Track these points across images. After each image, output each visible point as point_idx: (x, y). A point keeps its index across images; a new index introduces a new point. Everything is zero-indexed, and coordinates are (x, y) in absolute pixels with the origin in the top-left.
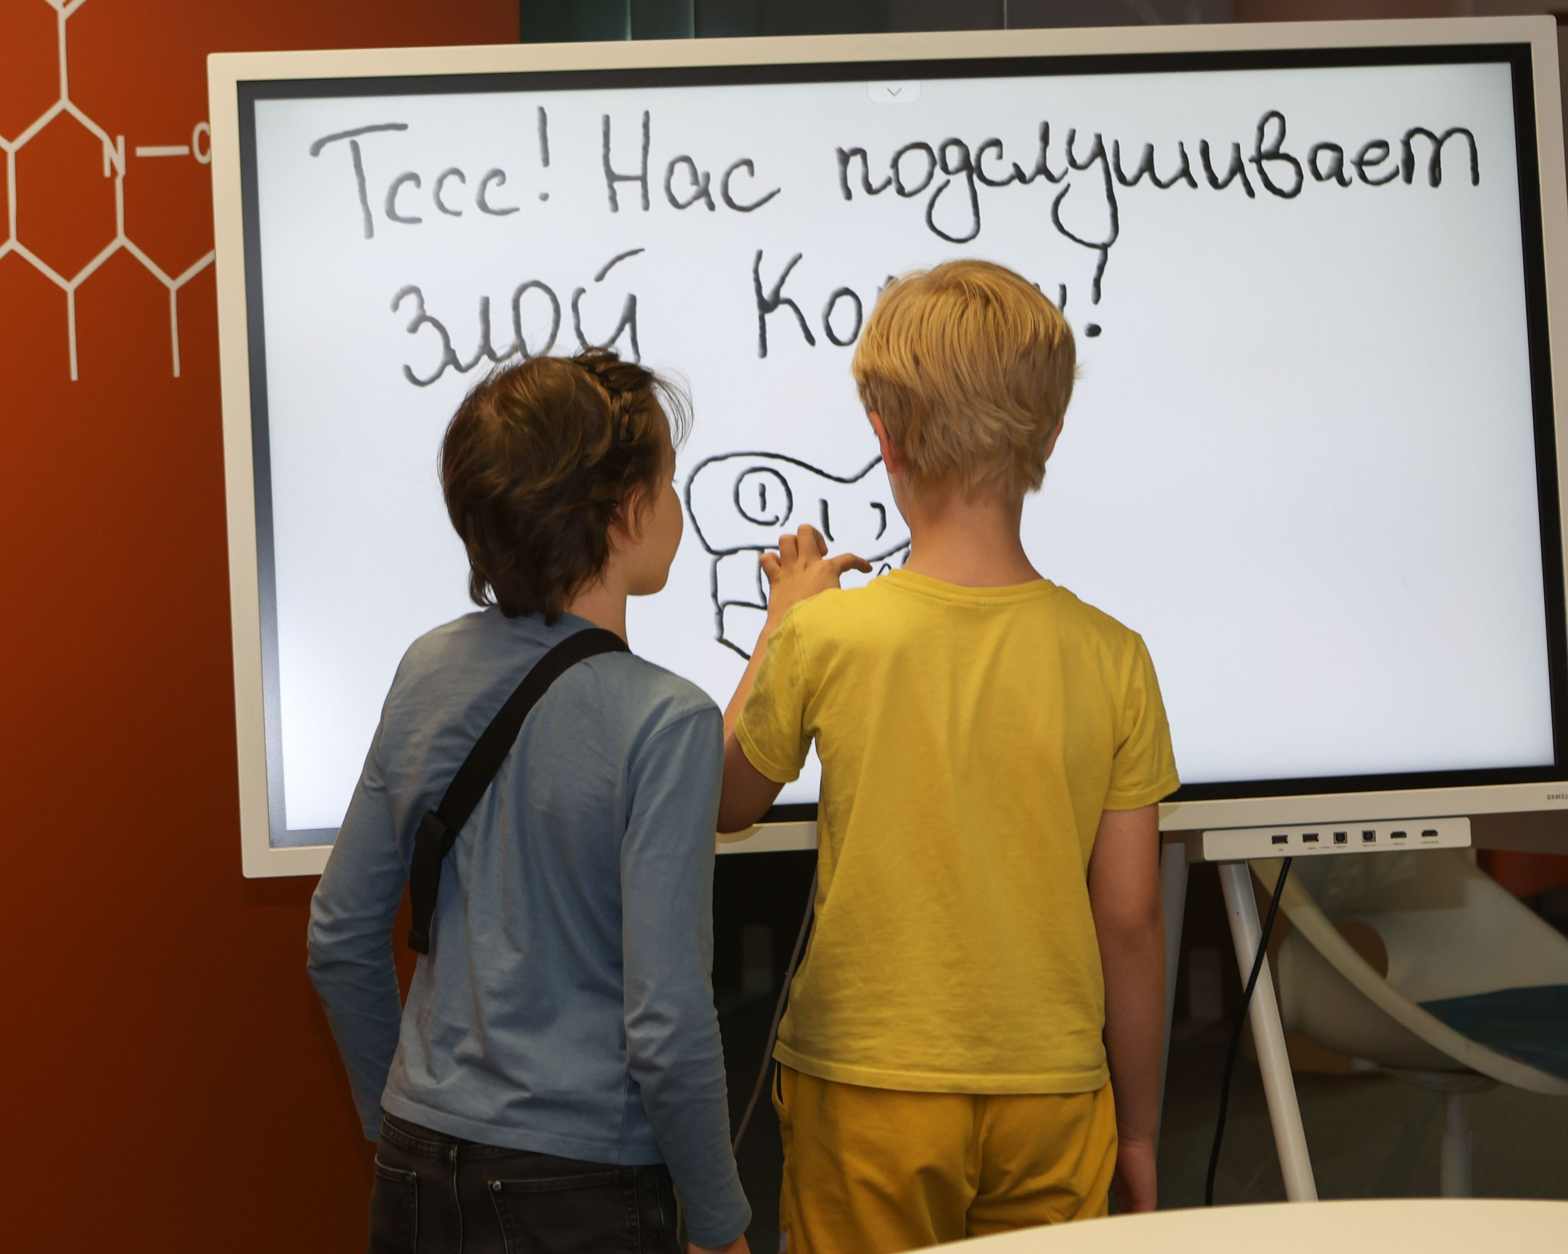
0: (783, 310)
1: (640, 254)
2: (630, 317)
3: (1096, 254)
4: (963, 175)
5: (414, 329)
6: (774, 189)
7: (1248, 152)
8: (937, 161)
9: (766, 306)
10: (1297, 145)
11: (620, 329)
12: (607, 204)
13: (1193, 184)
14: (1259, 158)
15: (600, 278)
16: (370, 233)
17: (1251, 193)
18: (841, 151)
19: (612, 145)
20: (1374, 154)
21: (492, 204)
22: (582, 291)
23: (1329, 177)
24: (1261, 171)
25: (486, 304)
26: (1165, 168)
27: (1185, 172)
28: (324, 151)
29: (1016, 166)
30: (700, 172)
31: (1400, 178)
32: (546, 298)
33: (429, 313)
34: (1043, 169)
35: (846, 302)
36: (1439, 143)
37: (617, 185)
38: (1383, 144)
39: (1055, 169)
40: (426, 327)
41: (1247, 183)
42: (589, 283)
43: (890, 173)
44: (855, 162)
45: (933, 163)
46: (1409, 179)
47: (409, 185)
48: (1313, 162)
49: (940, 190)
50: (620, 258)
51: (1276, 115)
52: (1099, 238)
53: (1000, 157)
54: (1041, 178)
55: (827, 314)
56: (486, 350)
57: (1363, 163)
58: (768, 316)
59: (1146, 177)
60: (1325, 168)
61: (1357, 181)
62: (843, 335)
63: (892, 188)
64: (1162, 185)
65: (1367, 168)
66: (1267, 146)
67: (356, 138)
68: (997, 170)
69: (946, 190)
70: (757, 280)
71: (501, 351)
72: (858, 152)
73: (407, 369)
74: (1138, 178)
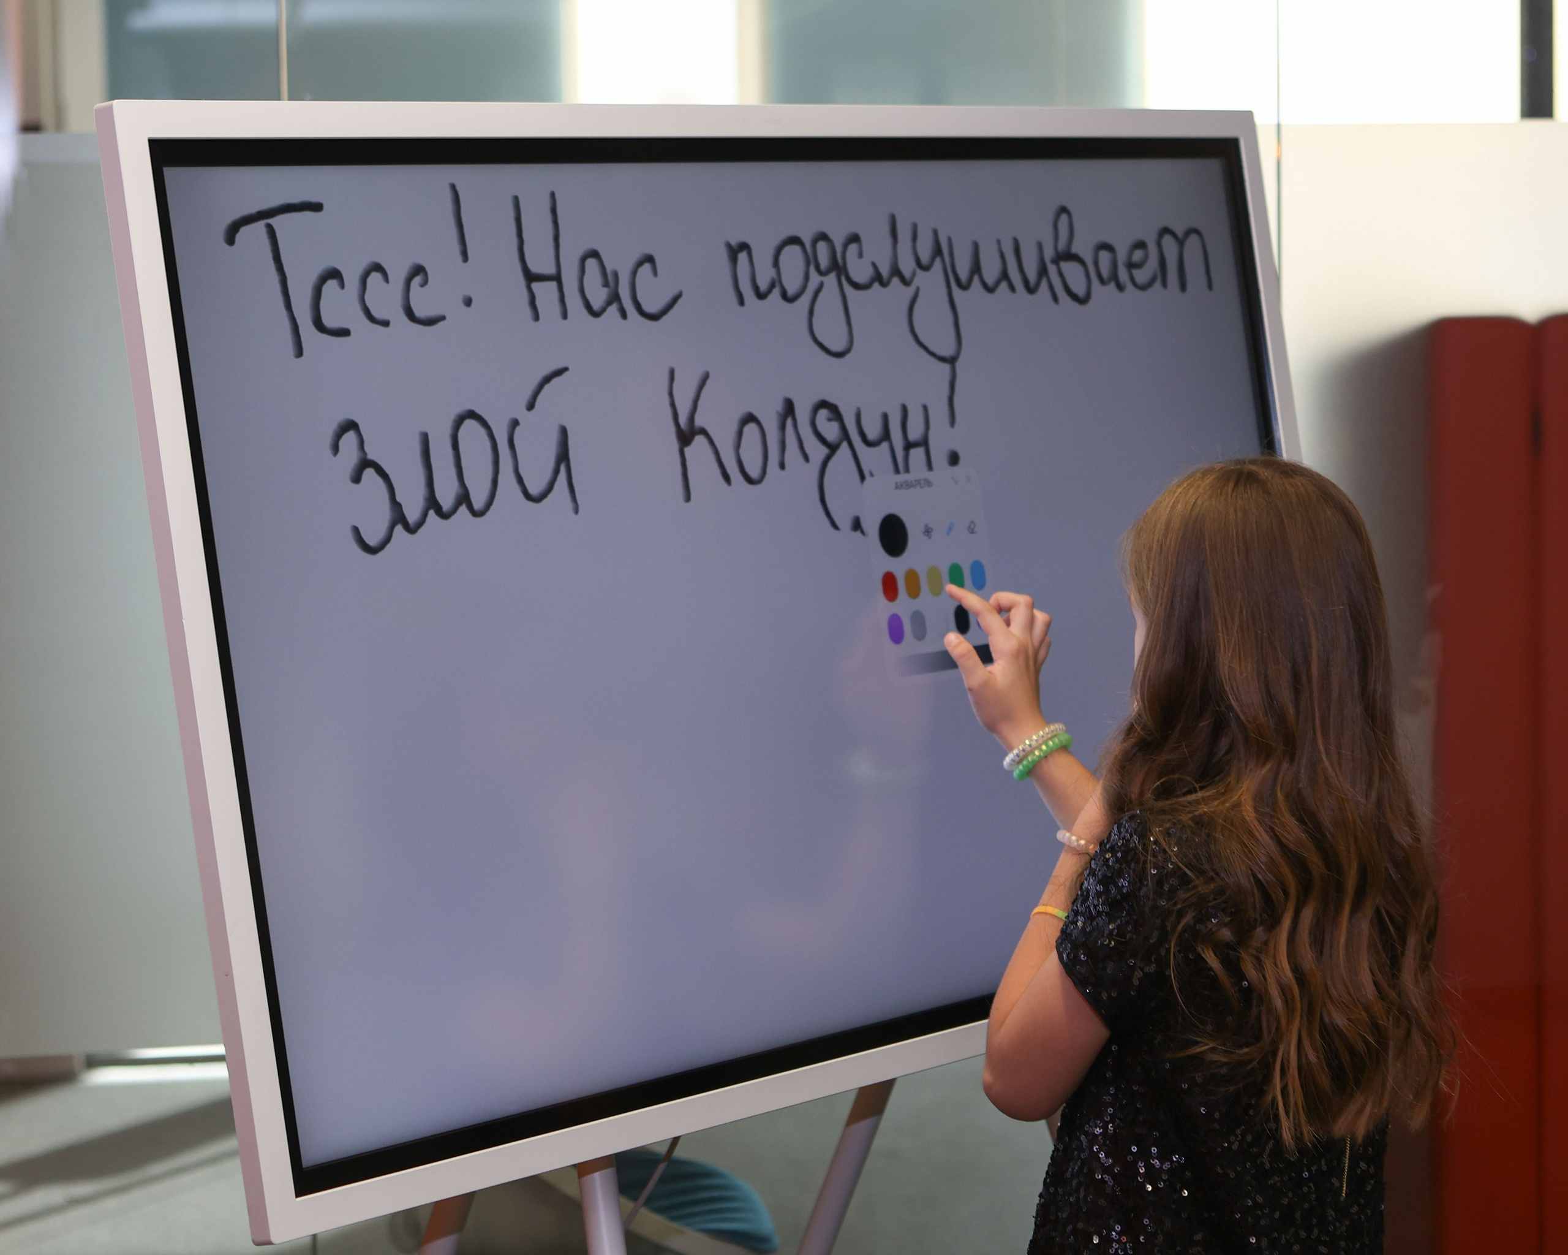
0: (699, 440)
1: (566, 374)
2: (563, 456)
3: (947, 367)
4: (833, 276)
5: (357, 479)
6: (675, 292)
7: (1049, 254)
8: (811, 260)
9: (685, 437)
10: (1083, 247)
11: (556, 472)
12: (528, 311)
13: (1012, 288)
14: (1056, 261)
15: (531, 406)
16: (299, 353)
17: (1055, 299)
18: (729, 246)
19: (525, 236)
20: (1138, 255)
21: (419, 313)
22: (515, 423)
23: (1109, 281)
24: (1061, 274)
25: (425, 440)
26: (991, 272)
27: (1005, 276)
28: (238, 237)
29: (874, 265)
30: (609, 270)
31: (1158, 284)
32: (482, 431)
33: (370, 457)
34: (896, 272)
35: (751, 429)
36: (1181, 243)
37: (535, 286)
38: (1141, 245)
39: (907, 271)
40: (369, 473)
41: (1051, 288)
42: (522, 415)
43: (772, 272)
44: (743, 257)
45: (808, 264)
46: (1164, 284)
47: (331, 285)
48: (1096, 263)
49: (817, 293)
50: (547, 380)
51: (1063, 210)
52: (948, 350)
53: (861, 255)
54: (895, 281)
55: (738, 446)
56: (432, 503)
57: (1131, 266)
58: (687, 450)
59: (976, 279)
60: (1105, 271)
61: (1129, 287)
62: (754, 471)
63: (776, 292)
64: (990, 289)
65: (1135, 272)
66: (1062, 245)
67: (271, 221)
68: (860, 271)
69: (821, 295)
70: (673, 405)
71: (446, 503)
72: (744, 247)
73: (356, 530)
74: (970, 280)
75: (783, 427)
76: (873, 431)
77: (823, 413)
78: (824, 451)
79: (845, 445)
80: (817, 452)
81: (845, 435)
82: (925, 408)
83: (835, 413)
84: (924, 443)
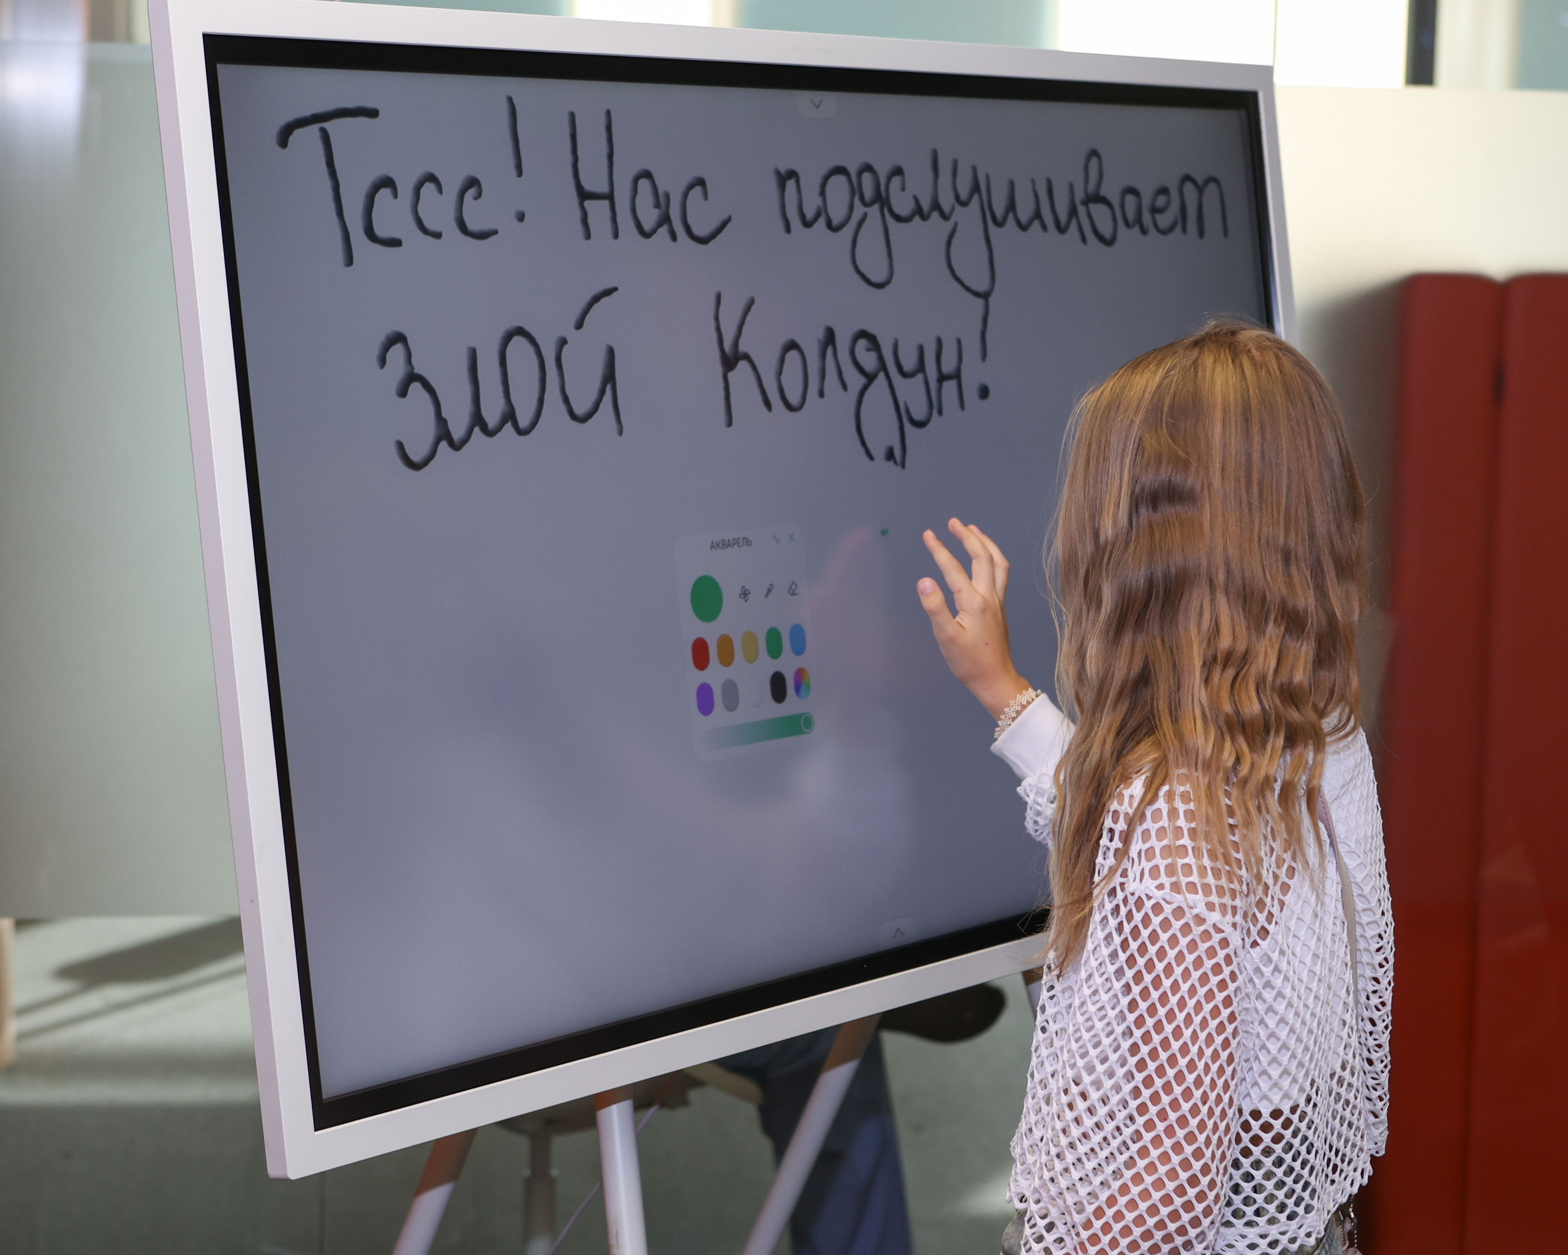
0: (743, 365)
1: (615, 295)
2: (609, 377)
3: (980, 302)
4: (876, 207)
5: (403, 392)
6: (725, 217)
7: (1079, 195)
8: (856, 191)
9: (729, 361)
10: (1111, 191)
11: (602, 392)
12: (579, 229)
13: (1044, 227)
14: (1086, 202)
15: (579, 325)
16: (349, 261)
17: (1084, 239)
18: (778, 172)
19: (579, 153)
20: (1161, 201)
21: (472, 225)
22: (563, 342)
23: (1134, 225)
24: (1089, 216)
25: (473, 355)
26: (1025, 210)
27: (1038, 215)
28: (292, 139)
29: (916, 199)
30: (661, 191)
31: (1178, 229)
32: (531, 349)
33: (417, 370)
34: (936, 206)
35: (793, 356)
36: (1201, 190)
37: (588, 204)
38: (1164, 191)
39: (946, 206)
40: (416, 388)
41: (1080, 228)
42: (570, 333)
43: (819, 201)
44: (791, 184)
45: (853, 194)
46: (1184, 230)
47: (384, 193)
48: (1122, 206)
49: (860, 225)
50: (596, 299)
51: (1094, 153)
52: (982, 286)
53: (903, 189)
54: (935, 215)
55: (779, 373)
56: (478, 420)
57: (1155, 210)
58: (730, 375)
59: (1011, 217)
60: (1131, 217)
61: (1152, 229)
62: (794, 399)
63: (822, 221)
64: (1023, 227)
65: (1158, 217)
66: (1091, 188)
67: (326, 125)
68: (902, 204)
69: (865, 226)
70: (718, 329)
71: (492, 420)
72: (792, 174)
73: (400, 446)
74: (1005, 218)
75: (823, 356)
76: (909, 362)
77: (862, 343)
78: (862, 380)
79: (882, 375)
80: (855, 381)
81: (882, 366)
82: (959, 342)
83: (874, 343)
84: (957, 376)
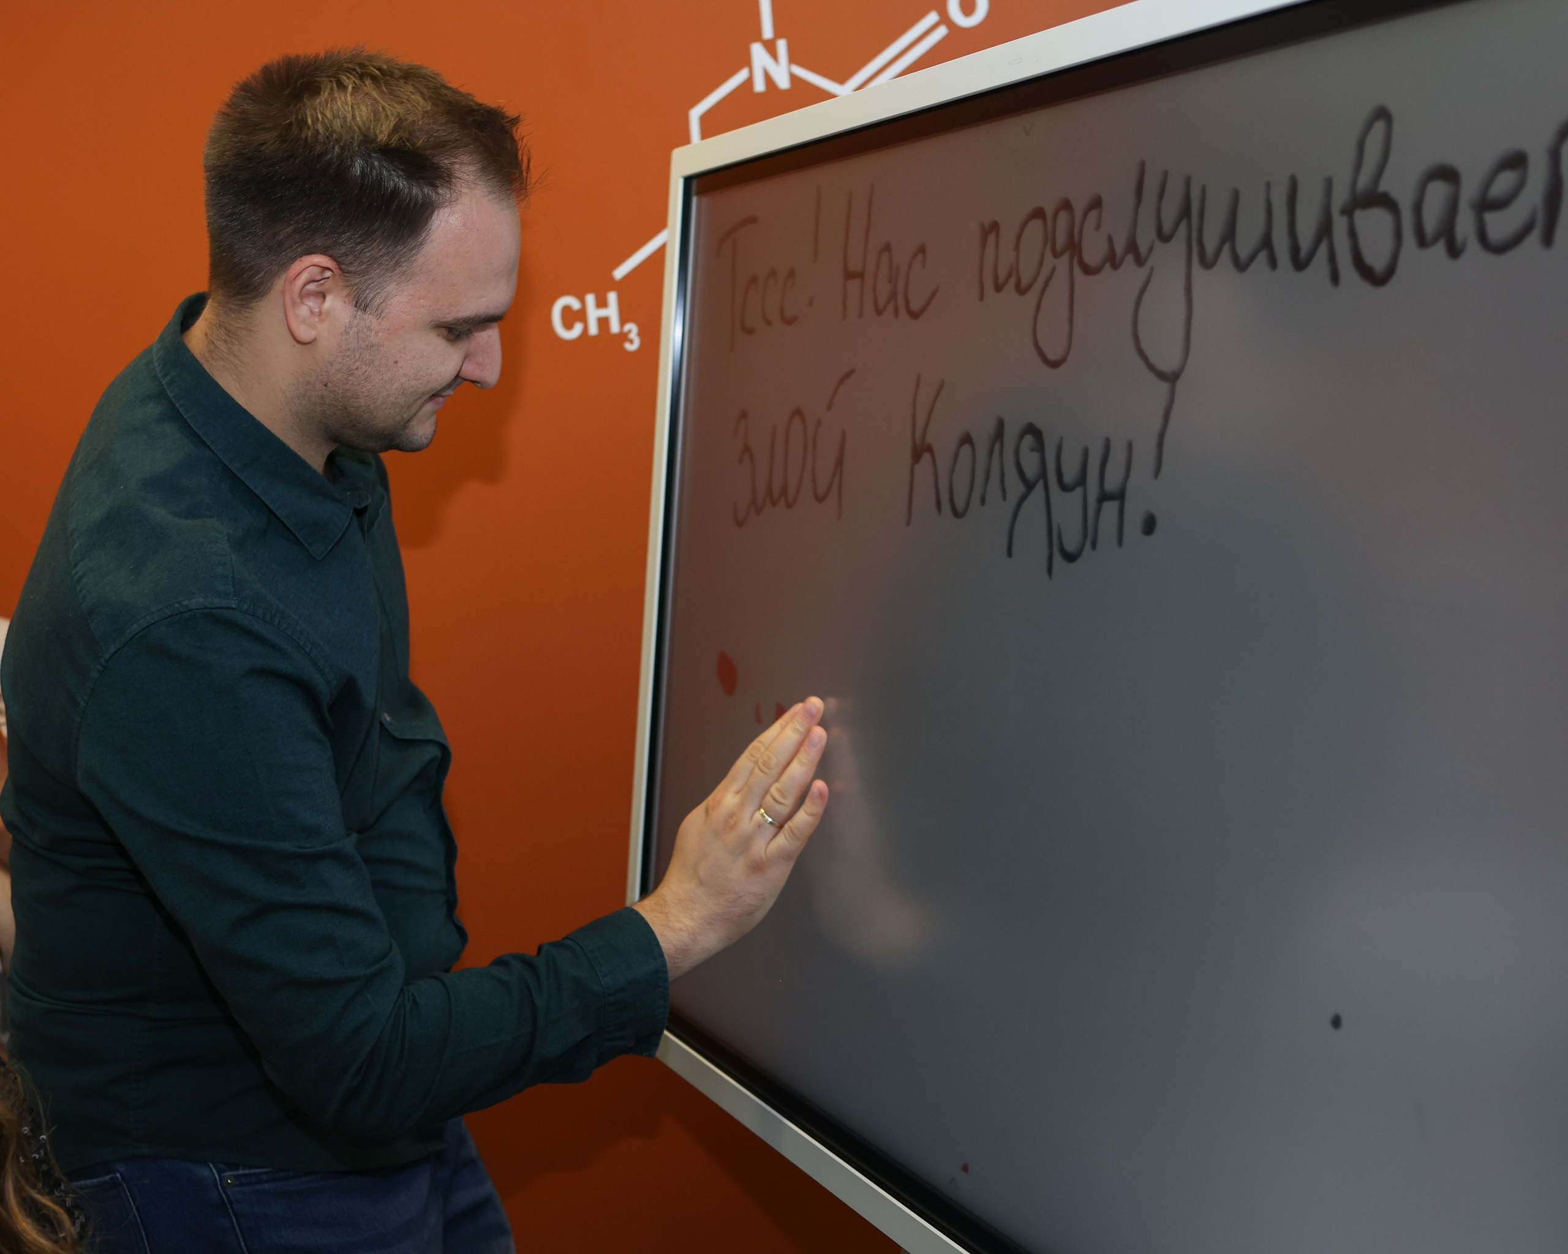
0: (926, 459)
1: (852, 377)
2: (840, 462)
3: (1165, 387)
4: (1065, 258)
5: (741, 460)
6: (936, 284)
7: (1341, 196)
8: (1049, 239)
9: (916, 454)
10: (1403, 178)
12: (841, 310)
13: (1273, 262)
14: (1348, 211)
15: (829, 406)
16: (732, 346)
17: (1335, 278)
18: (983, 227)
19: (850, 235)
20: (1505, 181)
21: (786, 312)
22: (820, 422)
23: (1435, 238)
24: (1352, 234)
25: (774, 435)
26: (1247, 240)
27: (1266, 243)
28: (722, 250)
29: (1110, 239)
30: (894, 265)
31: (1536, 234)
32: (802, 430)
33: (748, 442)
34: (1132, 247)
35: (968, 453)
37: (848, 284)
38: (1516, 161)
39: (1143, 244)
40: (746, 458)
41: (1332, 259)
42: (824, 413)
43: (1013, 258)
44: (991, 242)
45: (1046, 241)
46: (1548, 238)
47: (752, 289)
48: (1418, 209)
50: (842, 381)
51: (1382, 114)
52: (1168, 364)
53: (1098, 227)
54: (1128, 260)
55: (952, 471)
56: (769, 491)
57: (1486, 205)
58: (915, 469)
59: (1226, 250)
60: (1431, 222)
61: (1473, 247)
62: (960, 503)
63: (1012, 281)
64: (1241, 266)
65: (1490, 217)
66: (1364, 180)
67: (735, 235)
68: (1094, 249)
69: (1051, 284)
70: (914, 416)
71: (776, 492)
72: (995, 227)
73: (734, 506)
74: (1218, 253)
75: (991, 454)
76: (1070, 469)
77: (1029, 440)
78: (1022, 489)
79: (1040, 486)
80: (1016, 488)
81: (1043, 475)
82: (1130, 446)
83: (1038, 442)
84: (1120, 496)
